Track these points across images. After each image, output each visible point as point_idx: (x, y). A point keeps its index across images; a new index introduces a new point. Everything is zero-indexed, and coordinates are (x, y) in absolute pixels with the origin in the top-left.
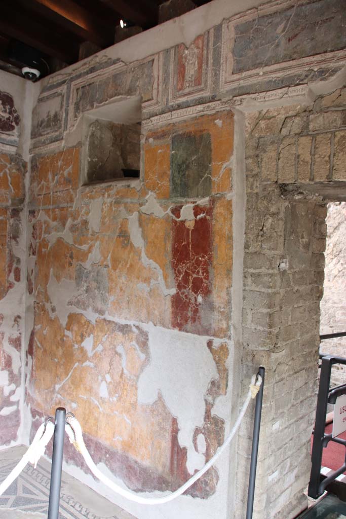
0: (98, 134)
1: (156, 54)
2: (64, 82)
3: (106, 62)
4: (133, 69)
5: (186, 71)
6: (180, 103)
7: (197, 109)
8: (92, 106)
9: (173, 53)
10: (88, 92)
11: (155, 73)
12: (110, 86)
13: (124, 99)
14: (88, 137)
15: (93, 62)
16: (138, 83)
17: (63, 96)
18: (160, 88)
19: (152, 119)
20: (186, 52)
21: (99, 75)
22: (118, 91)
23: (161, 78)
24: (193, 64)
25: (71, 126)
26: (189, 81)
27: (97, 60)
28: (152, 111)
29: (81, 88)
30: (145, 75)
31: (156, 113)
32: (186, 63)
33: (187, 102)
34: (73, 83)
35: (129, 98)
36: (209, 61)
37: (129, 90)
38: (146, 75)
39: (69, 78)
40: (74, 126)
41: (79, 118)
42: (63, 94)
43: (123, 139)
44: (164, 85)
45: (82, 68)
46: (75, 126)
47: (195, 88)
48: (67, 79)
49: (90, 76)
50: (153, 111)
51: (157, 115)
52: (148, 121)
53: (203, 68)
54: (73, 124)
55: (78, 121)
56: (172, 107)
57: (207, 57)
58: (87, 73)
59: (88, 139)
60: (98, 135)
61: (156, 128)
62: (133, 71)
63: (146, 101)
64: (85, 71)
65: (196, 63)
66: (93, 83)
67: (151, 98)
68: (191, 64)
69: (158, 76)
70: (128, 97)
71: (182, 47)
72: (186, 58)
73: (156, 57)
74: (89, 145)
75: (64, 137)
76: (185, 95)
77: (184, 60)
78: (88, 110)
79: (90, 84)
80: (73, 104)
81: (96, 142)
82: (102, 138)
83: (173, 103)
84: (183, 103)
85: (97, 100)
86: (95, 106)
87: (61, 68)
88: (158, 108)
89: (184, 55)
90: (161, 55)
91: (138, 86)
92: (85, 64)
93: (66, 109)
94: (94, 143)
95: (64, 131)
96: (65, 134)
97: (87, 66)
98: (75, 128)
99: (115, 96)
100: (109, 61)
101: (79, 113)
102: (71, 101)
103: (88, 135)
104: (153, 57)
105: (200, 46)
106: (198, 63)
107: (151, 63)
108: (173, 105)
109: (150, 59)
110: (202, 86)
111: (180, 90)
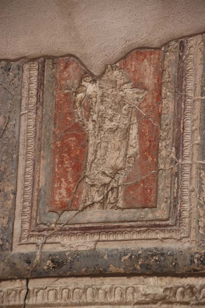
5: (91, 150)
6: (60, 253)
7: (141, 288)
9: (34, 80)
20: (91, 88)
24: (119, 134)
26: (104, 185)
32: (90, 126)
33: (94, 254)
36: (188, 137)
47: (128, 214)
53: (163, 153)
56: (29, 262)
57: (179, 122)
65: (134, 132)
68: (113, 131)
71: (71, 69)
72: (89, 109)
76: (86, 230)
77: (79, 111)
83: (31, 249)
84: (77, 255)
89: (80, 96)
105: (149, 81)
106: (141, 134)
108: (33, 255)
110: (159, 214)
111: (64, 207)
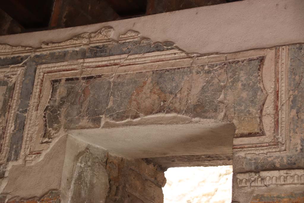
0: (88, 175)
1: (271, 48)
2: (16, 61)
3: (136, 43)
4: (206, 68)
8: (96, 122)
10: (84, 92)
11: (269, 85)
12: (146, 89)
13: (183, 121)
14: (73, 182)
15: (100, 37)
16: (222, 96)
17: (12, 89)
18: (283, 116)
19: (264, 174)
21: (115, 64)
22: (167, 104)
23: (283, 97)
25: (31, 153)
27: (112, 34)
28: (261, 157)
29: (63, 81)
30: (240, 84)
31: (274, 164)
34: (42, 68)
35: (197, 122)
37: (196, 106)
38: (244, 85)
39: (33, 55)
40: (39, 153)
41: (56, 140)
42: (10, 85)
43: (120, 187)
44: (294, 112)
45: (68, 43)
46: (44, 154)
48: (26, 57)
49: (91, 62)
50: (264, 159)
51: (274, 168)
52: (254, 176)
54: (37, 149)
55: (52, 145)
58: (84, 55)
59: (72, 186)
60: (88, 179)
61: (275, 194)
62: (209, 72)
63: (242, 136)
64: (77, 49)
66: (100, 76)
67: (256, 130)
69: (277, 93)
70: (197, 119)
73: (270, 55)
74: (72, 198)
75: (6, 174)
78: (82, 128)
79: (89, 78)
80: (42, 108)
81: (83, 195)
82: (92, 185)
85: (109, 110)
86: (102, 123)
87: (12, 32)
88: (278, 154)
90: (284, 53)
91: (221, 102)
92: (78, 36)
93: (17, 117)
94: (80, 194)
95: (8, 160)
96: (9, 167)
97: (85, 41)
98: (42, 158)
99: (159, 112)
100: (145, 41)
101: (57, 130)
102: (33, 101)
103: (72, 178)
104: (261, 53)
107: (257, 63)
109: (255, 55)
